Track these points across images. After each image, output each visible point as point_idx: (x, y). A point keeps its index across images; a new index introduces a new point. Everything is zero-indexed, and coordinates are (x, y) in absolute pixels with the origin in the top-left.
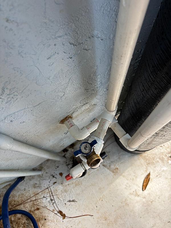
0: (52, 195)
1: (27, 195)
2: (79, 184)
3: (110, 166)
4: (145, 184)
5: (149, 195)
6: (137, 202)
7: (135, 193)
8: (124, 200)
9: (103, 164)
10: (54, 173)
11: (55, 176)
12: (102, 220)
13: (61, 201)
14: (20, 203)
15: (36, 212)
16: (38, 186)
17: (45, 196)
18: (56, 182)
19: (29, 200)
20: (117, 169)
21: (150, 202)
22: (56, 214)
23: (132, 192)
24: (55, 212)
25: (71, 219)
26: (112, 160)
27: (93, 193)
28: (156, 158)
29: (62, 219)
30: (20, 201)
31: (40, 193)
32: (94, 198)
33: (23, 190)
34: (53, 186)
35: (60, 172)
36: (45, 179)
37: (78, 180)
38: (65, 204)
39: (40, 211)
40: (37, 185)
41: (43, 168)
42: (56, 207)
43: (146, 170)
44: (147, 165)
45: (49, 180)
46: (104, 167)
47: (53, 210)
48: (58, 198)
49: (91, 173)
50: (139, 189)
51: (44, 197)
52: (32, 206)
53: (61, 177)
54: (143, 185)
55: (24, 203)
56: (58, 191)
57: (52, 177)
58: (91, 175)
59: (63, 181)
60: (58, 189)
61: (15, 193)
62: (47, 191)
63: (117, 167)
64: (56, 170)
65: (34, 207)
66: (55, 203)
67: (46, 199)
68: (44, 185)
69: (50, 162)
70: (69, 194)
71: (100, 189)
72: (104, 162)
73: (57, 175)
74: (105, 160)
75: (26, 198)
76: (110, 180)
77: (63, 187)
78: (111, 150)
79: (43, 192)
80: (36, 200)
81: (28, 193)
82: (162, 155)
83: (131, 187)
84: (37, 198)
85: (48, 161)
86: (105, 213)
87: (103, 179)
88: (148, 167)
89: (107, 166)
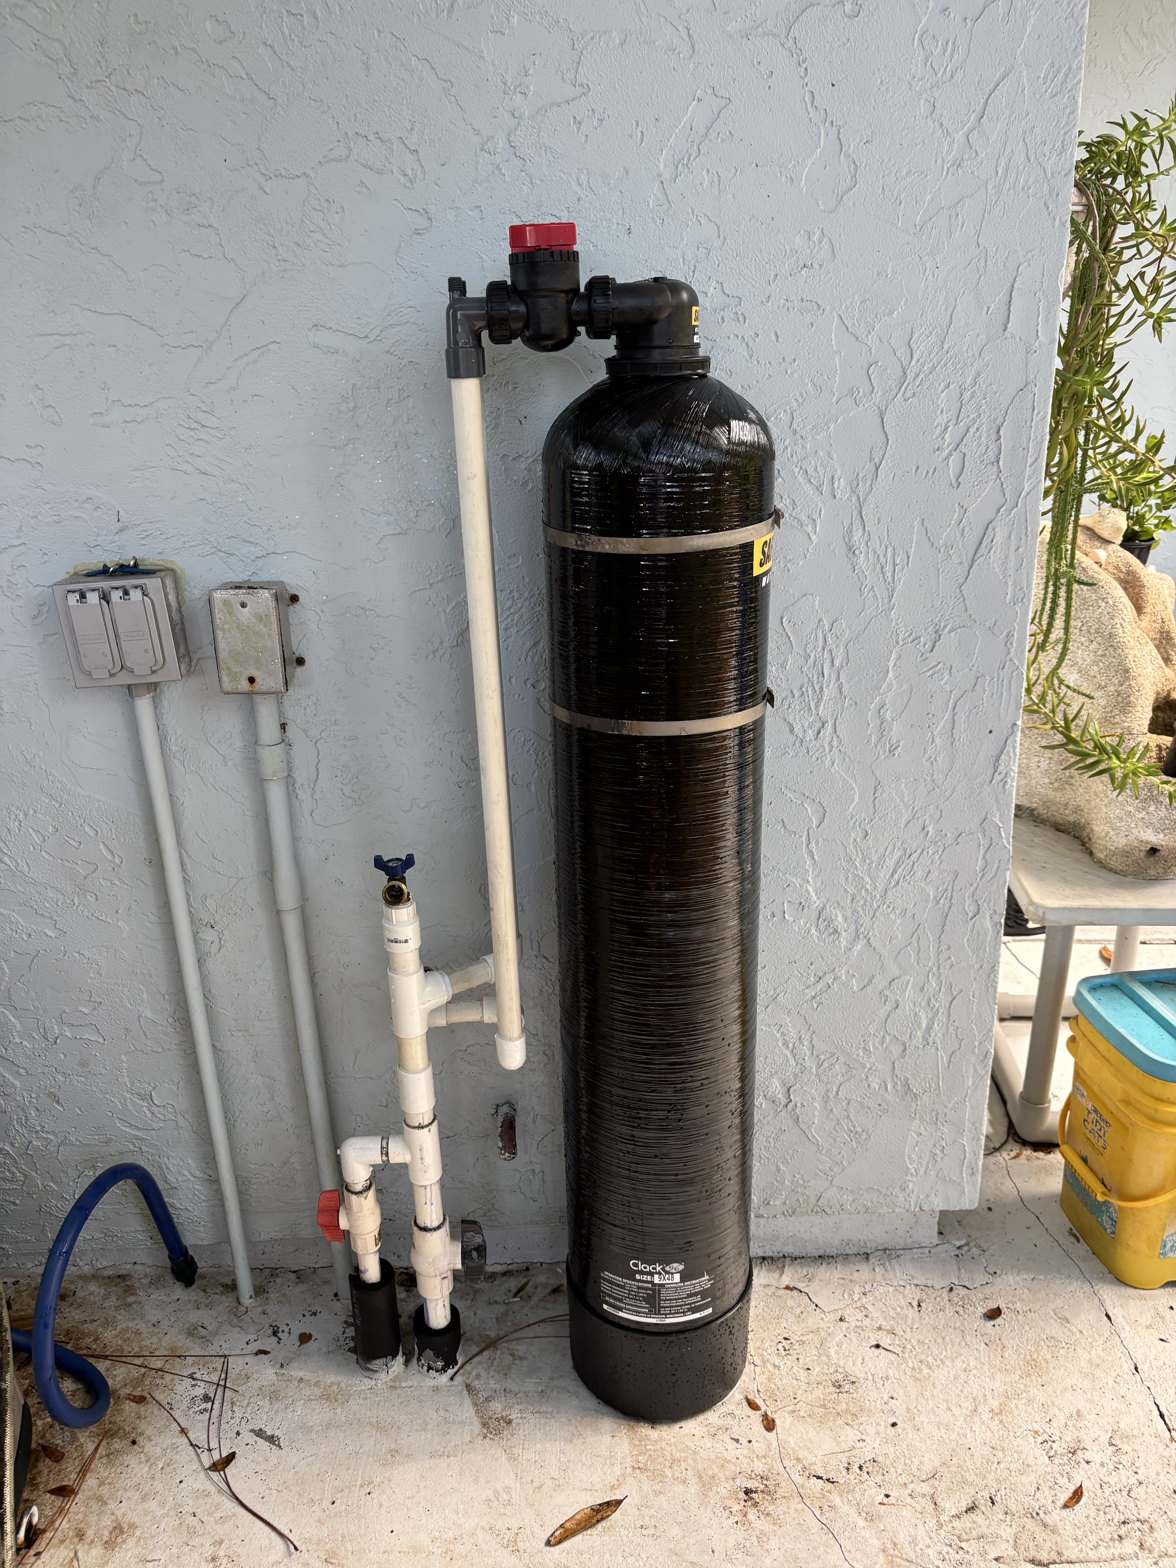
1: (147, 1342)
2: (336, 1400)
3: (488, 1400)
4: (571, 1525)
7: (510, 1535)
8: (450, 1535)
9: (469, 1382)
10: (287, 1325)
11: (280, 1335)
13: (232, 1418)
14: (108, 1353)
15: (127, 1408)
16: (203, 1337)
17: (198, 1376)
18: (265, 1353)
19: (142, 1359)
20: (509, 1422)
23: (500, 1525)
26: (514, 1387)
27: (357, 1453)
28: (684, 1465)
30: (111, 1350)
31: (190, 1360)
32: (348, 1468)
33: (150, 1324)
34: (250, 1359)
35: (307, 1331)
36: (241, 1327)
37: (342, 1385)
38: (238, 1433)
39: (143, 1409)
40: (203, 1332)
41: (266, 1294)
43: (614, 1482)
44: (629, 1470)
45: (253, 1337)
46: (465, 1392)
48: (233, 1404)
49: (404, 1384)
50: (537, 1530)
51: (191, 1377)
52: (132, 1381)
53: (298, 1343)
54: (561, 1526)
55: (118, 1359)
56: (249, 1384)
57: (270, 1331)
58: (399, 1391)
59: (291, 1360)
60: (256, 1375)
61: (119, 1317)
62: (218, 1362)
63: (512, 1417)
64: (301, 1317)
65: (135, 1388)
67: (194, 1385)
68: (222, 1342)
69: (302, 1287)
70: (276, 1412)
71: (393, 1453)
72: (478, 1377)
73: (290, 1333)
74: (488, 1373)
75: (136, 1349)
76: (453, 1444)
77: (275, 1378)
78: (534, 1356)
79: (202, 1362)
80: (160, 1373)
81: (155, 1340)
82: (716, 1470)
83: (509, 1508)
84: (168, 1366)
85: (297, 1283)
86: (343, 1537)
87: (429, 1427)
88: (630, 1480)
89: (476, 1395)
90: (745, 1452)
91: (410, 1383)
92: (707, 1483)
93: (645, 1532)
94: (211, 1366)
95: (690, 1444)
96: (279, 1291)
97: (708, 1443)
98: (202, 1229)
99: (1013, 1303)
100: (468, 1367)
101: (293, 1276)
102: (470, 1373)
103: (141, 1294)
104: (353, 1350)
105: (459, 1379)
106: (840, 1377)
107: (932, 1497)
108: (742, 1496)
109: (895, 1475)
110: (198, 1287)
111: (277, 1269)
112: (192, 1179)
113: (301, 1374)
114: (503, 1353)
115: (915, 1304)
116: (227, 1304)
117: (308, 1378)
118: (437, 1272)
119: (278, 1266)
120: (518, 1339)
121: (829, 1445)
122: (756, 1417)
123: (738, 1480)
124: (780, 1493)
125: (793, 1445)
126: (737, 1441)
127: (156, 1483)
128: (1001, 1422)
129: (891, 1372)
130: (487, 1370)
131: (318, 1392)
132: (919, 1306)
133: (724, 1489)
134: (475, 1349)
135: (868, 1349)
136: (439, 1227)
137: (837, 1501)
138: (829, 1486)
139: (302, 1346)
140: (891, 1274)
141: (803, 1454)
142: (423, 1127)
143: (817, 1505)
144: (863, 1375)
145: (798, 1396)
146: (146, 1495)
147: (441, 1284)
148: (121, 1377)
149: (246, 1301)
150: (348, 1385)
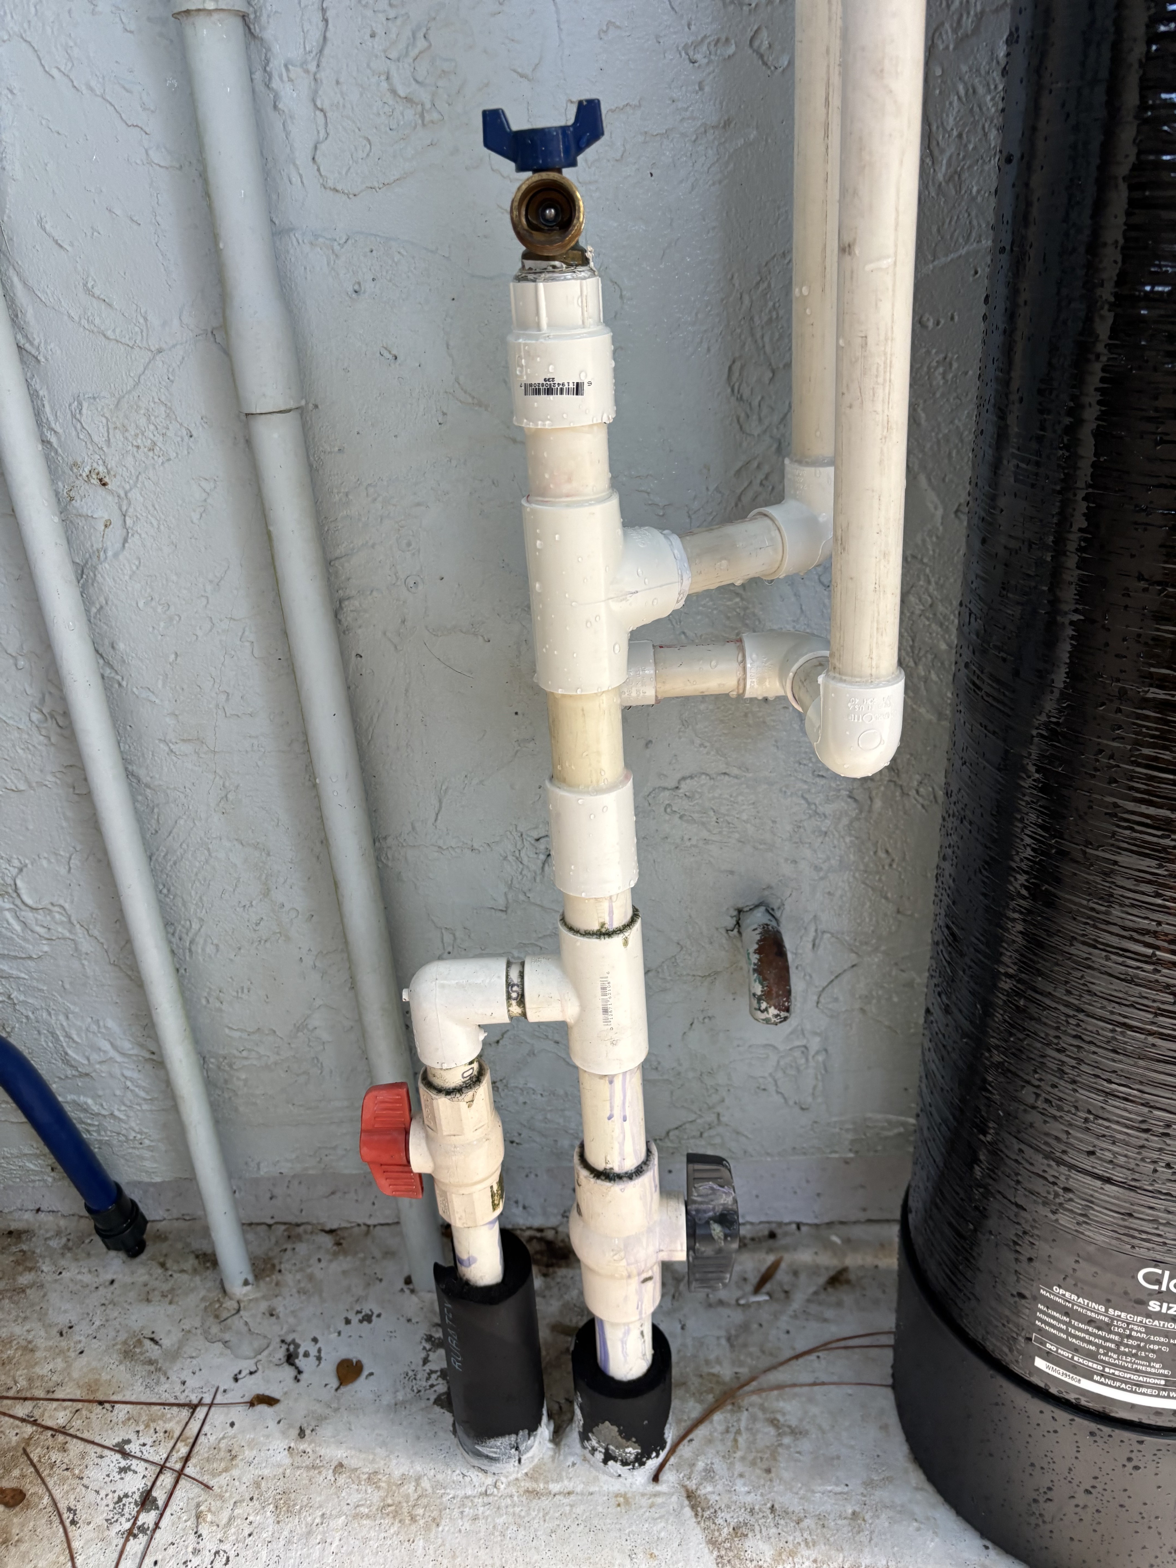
0: (178, 1466)
1: (43, 1370)
2: (413, 1519)
3: (739, 1532)
9: (692, 1485)
10: (315, 1340)
11: (301, 1362)
13: (196, 1551)
16: (151, 1362)
17: (132, 1447)
18: (270, 1401)
19: (30, 1404)
26: (785, 1499)
31: (121, 1411)
33: (54, 1331)
34: (239, 1414)
35: (354, 1354)
36: (225, 1343)
37: (426, 1484)
39: (17, 1520)
40: (153, 1351)
41: (275, 1277)
45: (248, 1365)
46: (688, 1512)
48: (199, 1517)
49: (555, 1487)
51: (120, 1448)
53: (334, 1383)
56: (236, 1471)
57: (281, 1354)
58: (545, 1502)
59: (321, 1419)
60: (248, 1454)
62: (175, 1420)
64: (341, 1326)
65: (8, 1471)
66: (142, 1539)
67: (123, 1470)
68: (185, 1375)
69: (345, 1263)
72: (709, 1474)
73: (319, 1358)
74: (731, 1467)
75: (22, 1383)
77: (287, 1461)
78: (820, 1428)
79: (144, 1418)
80: (62, 1438)
81: (59, 1364)
84: (77, 1423)
89: (712, 1518)
91: (567, 1485)
94: (161, 1426)
96: (301, 1270)
98: (147, 1154)
100: (685, 1450)
101: (327, 1241)
102: (692, 1465)
103: (45, 1269)
104: (444, 1402)
105: (669, 1477)
110: (152, 1258)
111: (298, 1225)
112: (119, 1058)
113: (339, 1454)
114: (754, 1419)
116: (203, 1293)
117: (354, 1463)
118: (634, 1269)
119: (299, 1221)
120: (780, 1387)
130: (727, 1456)
131: (375, 1497)
134: (694, 1409)
136: (639, 1171)
139: (343, 1389)
142: (609, 934)
147: (639, 1293)
149: (238, 1290)
150: (438, 1485)
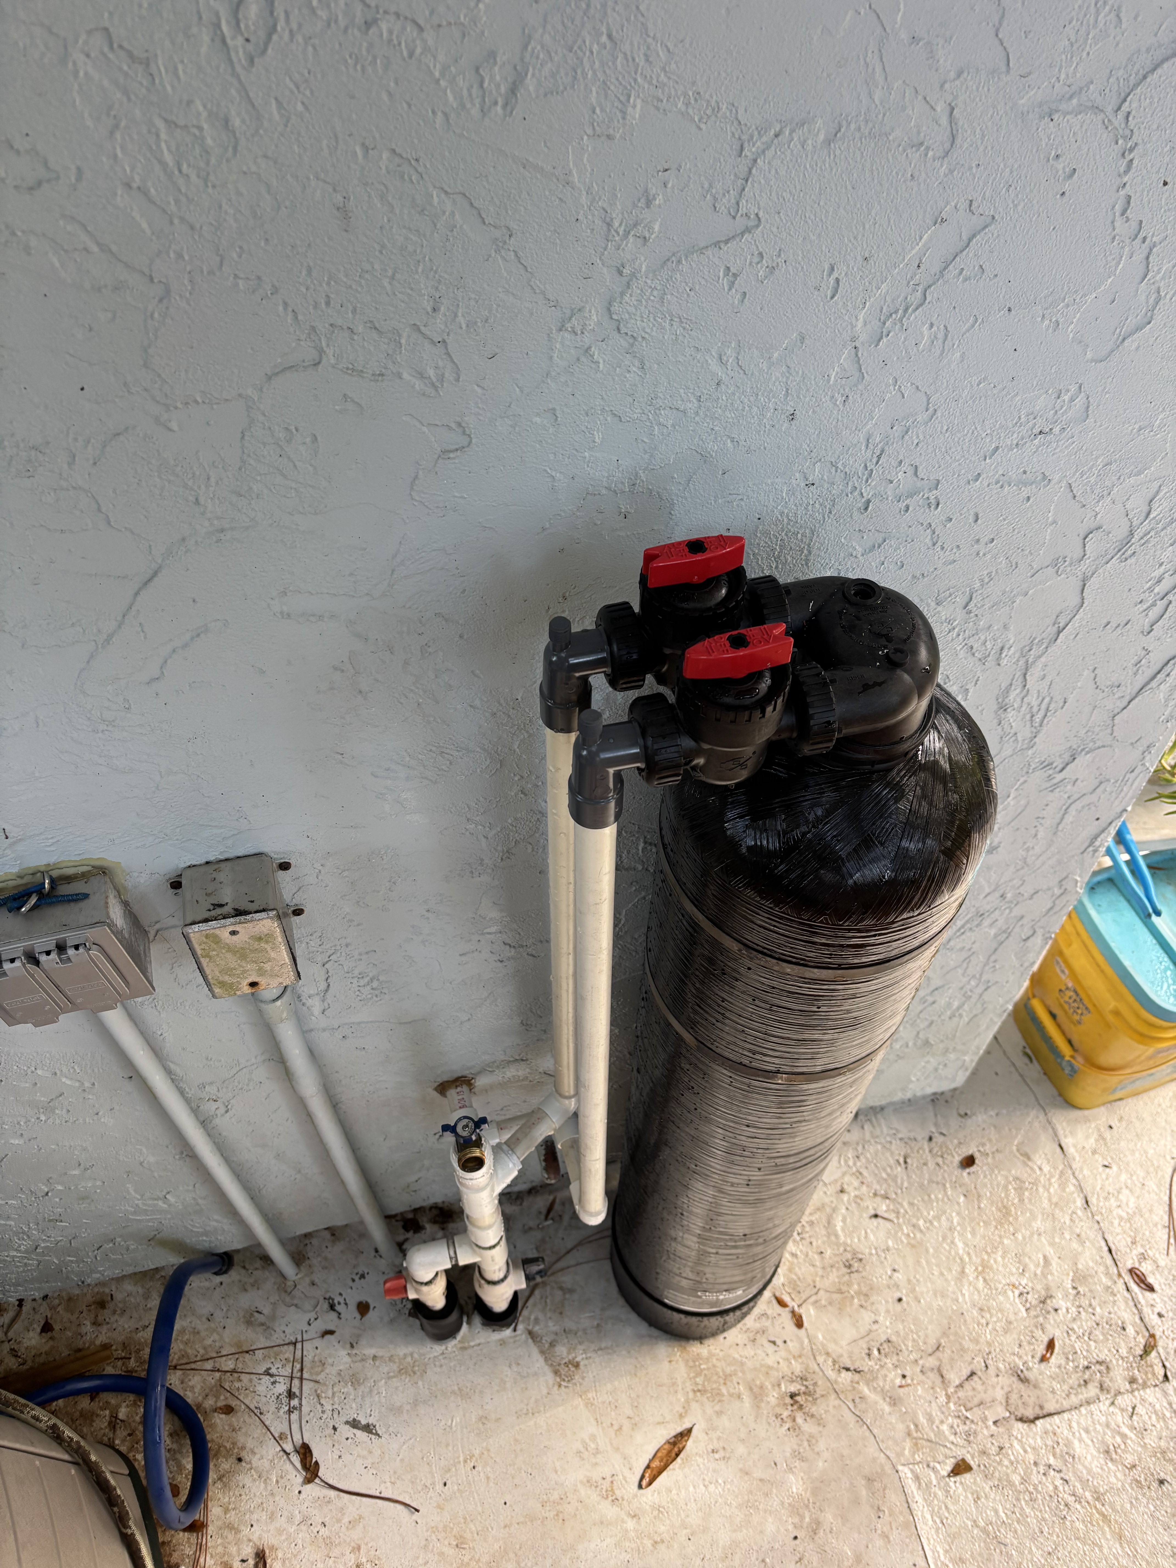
0: (299, 1375)
1: (208, 1342)
2: (414, 1373)
3: (552, 1345)
4: (656, 1464)
5: (656, 1513)
6: (602, 1523)
7: (606, 1485)
8: (555, 1496)
9: (530, 1328)
10: (341, 1294)
11: (338, 1308)
12: (446, 1543)
13: (323, 1412)
14: (174, 1363)
15: (218, 1421)
16: (262, 1324)
17: (273, 1371)
18: (331, 1332)
19: (210, 1362)
20: (577, 1366)
21: (648, 1543)
22: (288, 1454)
23: (596, 1475)
24: (285, 1446)
25: (333, 1493)
26: (569, 1324)
27: (451, 1427)
28: (735, 1379)
29: (300, 1479)
31: (259, 1354)
32: (447, 1445)
33: (204, 1319)
34: (318, 1342)
35: (362, 1298)
36: (296, 1306)
37: (416, 1356)
38: (335, 1429)
39: (233, 1419)
40: (261, 1318)
41: (307, 1262)
42: (295, 1427)
43: (681, 1410)
44: (691, 1395)
45: (312, 1315)
46: (530, 1341)
47: (282, 1436)
48: (318, 1396)
49: (472, 1344)
50: (627, 1473)
51: (267, 1373)
52: (211, 1390)
53: (358, 1316)
54: (648, 1467)
55: (188, 1367)
56: (327, 1371)
57: (326, 1306)
58: (470, 1351)
59: (359, 1336)
60: (330, 1361)
62: (288, 1353)
63: (578, 1359)
64: (350, 1283)
65: (217, 1397)
66: (296, 1413)
67: (274, 1383)
68: (283, 1328)
69: (339, 1247)
70: (363, 1397)
71: (484, 1420)
72: (537, 1321)
73: (346, 1304)
75: (202, 1351)
76: (533, 1399)
77: (350, 1360)
78: (581, 1287)
79: (272, 1355)
80: (236, 1375)
81: (215, 1336)
82: (763, 1378)
83: (599, 1456)
84: (240, 1365)
85: (334, 1242)
86: (465, 1519)
87: (508, 1385)
88: (694, 1406)
89: (540, 1341)
90: (783, 1353)
91: (477, 1341)
92: (758, 1395)
93: (717, 1456)
94: (282, 1357)
95: (737, 1356)
96: (319, 1255)
97: (749, 1351)
99: (983, 1145)
102: (529, 1319)
105: (520, 1327)
106: (849, 1256)
107: (939, 1370)
108: (788, 1400)
109: (906, 1353)
111: (307, 1234)
113: (372, 1351)
114: (553, 1288)
115: (902, 1160)
116: (272, 1280)
117: (380, 1354)
120: (562, 1270)
121: (850, 1333)
122: (785, 1314)
123: (783, 1386)
124: (819, 1392)
125: (820, 1337)
126: (774, 1343)
127: (277, 1498)
128: (985, 1280)
129: (890, 1243)
131: (395, 1367)
132: (906, 1162)
133: (772, 1397)
135: (867, 1220)
137: (866, 1390)
138: (857, 1377)
139: (364, 1319)
140: (878, 1132)
141: (831, 1347)
142: (491, 1247)
143: (850, 1398)
144: (867, 1251)
145: (818, 1285)
146: (272, 1513)
148: (199, 1387)
149: (290, 1274)
150: (421, 1355)
